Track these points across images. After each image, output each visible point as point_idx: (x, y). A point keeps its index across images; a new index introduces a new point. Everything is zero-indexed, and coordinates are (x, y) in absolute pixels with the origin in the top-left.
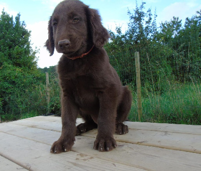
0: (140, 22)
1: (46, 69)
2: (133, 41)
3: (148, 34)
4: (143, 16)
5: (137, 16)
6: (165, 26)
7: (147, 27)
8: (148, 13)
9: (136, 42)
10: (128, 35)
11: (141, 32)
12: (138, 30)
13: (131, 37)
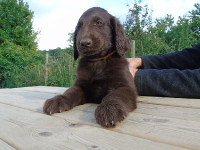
0: (137, 15)
1: (45, 52)
2: (129, 32)
3: (143, 27)
4: (141, 10)
5: (135, 9)
6: (160, 21)
7: (143, 21)
8: (146, 8)
9: (132, 33)
10: (126, 26)
11: (138, 24)
12: (135, 23)
13: (128, 28)
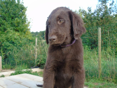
0: (105, 4)
1: (37, 33)
2: (100, 17)
3: (111, 13)
7: (110, 8)
12: (103, 10)
13: (98, 15)
